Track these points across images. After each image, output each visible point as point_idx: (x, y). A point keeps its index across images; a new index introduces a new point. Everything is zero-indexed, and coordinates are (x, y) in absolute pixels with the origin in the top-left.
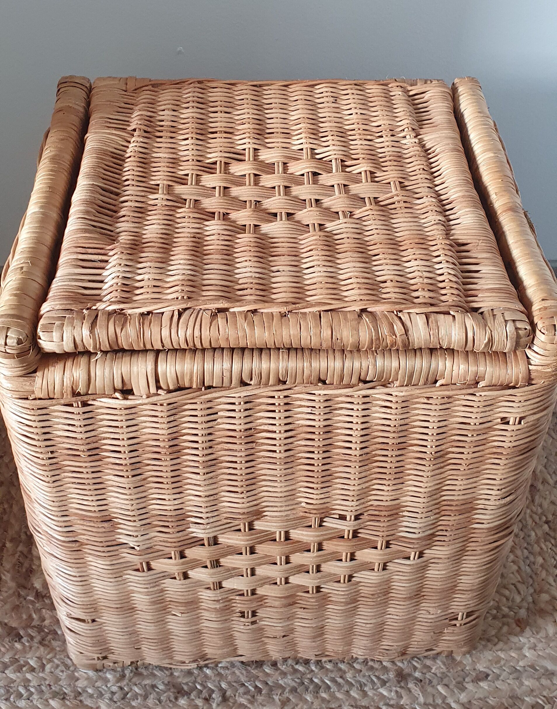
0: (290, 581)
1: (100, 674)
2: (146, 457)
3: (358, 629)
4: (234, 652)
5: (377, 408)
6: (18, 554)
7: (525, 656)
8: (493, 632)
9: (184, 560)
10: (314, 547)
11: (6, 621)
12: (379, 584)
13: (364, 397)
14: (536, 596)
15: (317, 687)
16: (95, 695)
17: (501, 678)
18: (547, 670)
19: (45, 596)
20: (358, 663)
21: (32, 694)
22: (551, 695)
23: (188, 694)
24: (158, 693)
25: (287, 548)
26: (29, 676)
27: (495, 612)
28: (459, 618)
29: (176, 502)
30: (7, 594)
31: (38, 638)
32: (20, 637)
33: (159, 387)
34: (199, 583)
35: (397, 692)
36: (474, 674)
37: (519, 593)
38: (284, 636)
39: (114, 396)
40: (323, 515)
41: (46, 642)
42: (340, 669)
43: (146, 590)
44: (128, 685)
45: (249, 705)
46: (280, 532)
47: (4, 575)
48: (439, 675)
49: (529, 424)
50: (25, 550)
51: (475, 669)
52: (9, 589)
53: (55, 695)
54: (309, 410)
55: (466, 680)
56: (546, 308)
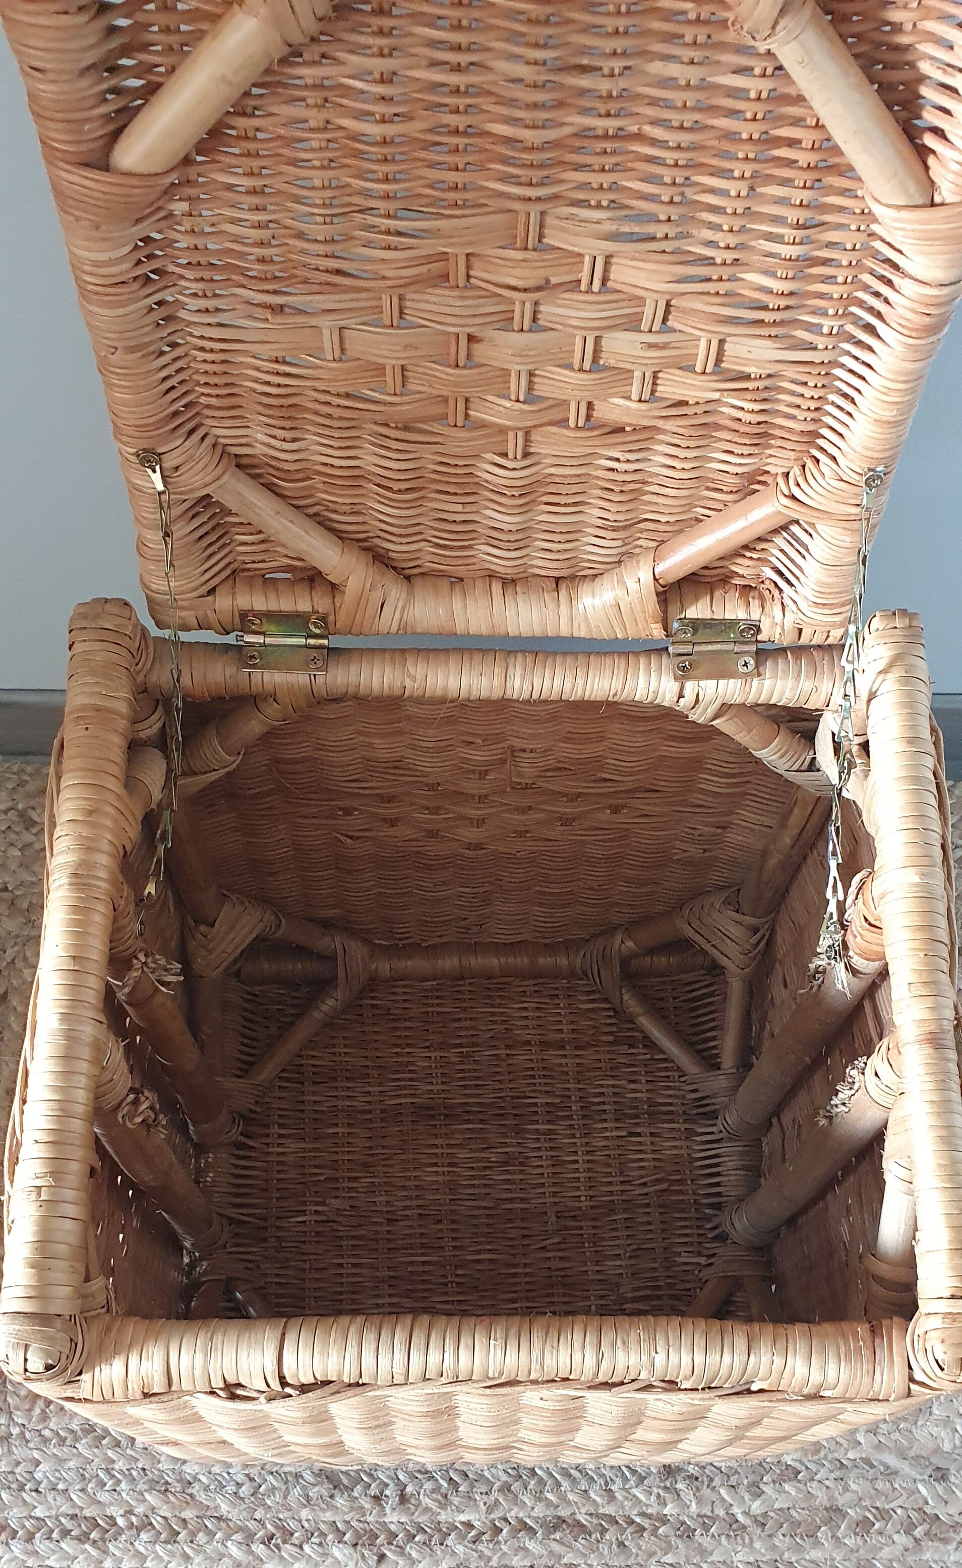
17: (819, 1477)
23: (349, 1489)
26: (112, 1454)
45: (439, 1510)
55: (765, 1479)
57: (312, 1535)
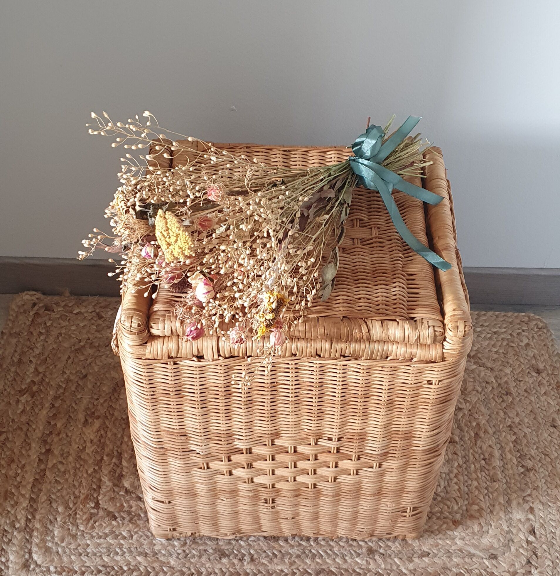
0: (297, 479)
1: (170, 542)
2: (210, 397)
3: (340, 515)
4: (259, 530)
5: (351, 373)
6: (113, 464)
7: (457, 544)
8: (436, 528)
9: (230, 462)
10: (312, 457)
11: (106, 507)
12: (354, 484)
13: (344, 365)
14: (469, 507)
15: (314, 556)
16: (167, 555)
17: (438, 556)
18: (470, 553)
19: (132, 492)
20: (342, 542)
21: (125, 553)
22: (470, 568)
23: (228, 556)
24: (208, 555)
25: (295, 457)
26: (122, 542)
27: (439, 515)
28: (408, 511)
29: (227, 425)
30: (106, 490)
31: (128, 518)
32: (116, 518)
33: (219, 355)
34: (239, 478)
35: (367, 561)
36: (420, 552)
37: (457, 504)
38: (293, 518)
39: (192, 359)
40: (318, 437)
41: (134, 521)
42: (330, 545)
43: (205, 482)
44: (188, 549)
45: (268, 564)
46: (291, 447)
47: (103, 477)
48: (396, 552)
49: (444, 385)
50: (117, 462)
51: (421, 550)
52: (107, 487)
53: (140, 554)
54: (310, 372)
55: (414, 556)
56: (454, 315)
57: (211, 573)
